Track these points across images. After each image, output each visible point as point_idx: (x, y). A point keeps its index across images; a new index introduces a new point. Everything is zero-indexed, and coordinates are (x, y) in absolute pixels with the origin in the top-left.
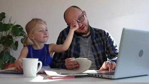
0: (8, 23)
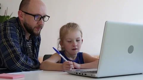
0: (4, 15)
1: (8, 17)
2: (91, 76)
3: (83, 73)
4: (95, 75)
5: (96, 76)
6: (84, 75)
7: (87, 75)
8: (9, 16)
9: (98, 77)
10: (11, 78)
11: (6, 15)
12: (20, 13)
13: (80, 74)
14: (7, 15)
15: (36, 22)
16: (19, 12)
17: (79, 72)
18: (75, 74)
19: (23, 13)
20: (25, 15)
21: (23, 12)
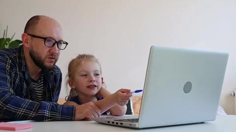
0: (2, 37)
1: (8, 40)
2: (130, 126)
3: (117, 122)
4: (135, 125)
5: (137, 126)
6: (119, 124)
7: (123, 125)
8: (10, 38)
9: (140, 127)
10: (13, 129)
11: (5, 38)
12: (25, 38)
13: (113, 123)
14: (7, 37)
15: (48, 49)
16: (23, 36)
17: (113, 120)
18: (107, 123)
19: (29, 37)
20: (32, 39)
21: (29, 35)
